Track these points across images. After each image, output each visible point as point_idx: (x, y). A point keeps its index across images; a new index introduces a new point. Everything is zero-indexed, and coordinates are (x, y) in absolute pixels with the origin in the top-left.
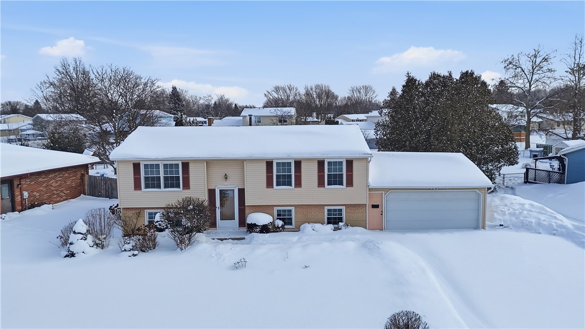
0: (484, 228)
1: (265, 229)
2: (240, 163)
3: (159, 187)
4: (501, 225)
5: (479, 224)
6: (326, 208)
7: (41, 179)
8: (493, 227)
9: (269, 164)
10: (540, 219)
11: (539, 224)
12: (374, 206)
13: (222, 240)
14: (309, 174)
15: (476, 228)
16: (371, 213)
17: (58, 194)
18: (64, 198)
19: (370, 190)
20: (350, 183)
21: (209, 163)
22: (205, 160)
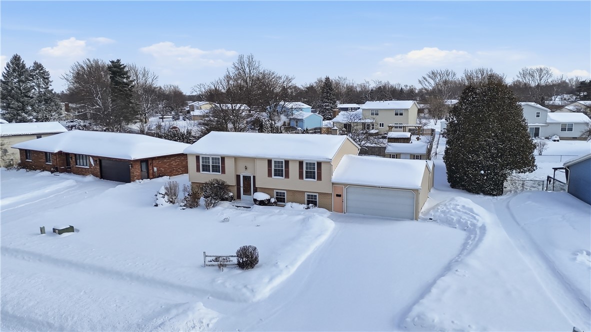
0: (416, 219)
1: (262, 203)
2: (253, 159)
3: (209, 171)
4: (430, 219)
5: (414, 217)
6: (306, 194)
7: (165, 161)
8: (424, 220)
9: (270, 161)
11: (459, 222)
12: (338, 195)
13: (238, 207)
14: (294, 170)
15: (412, 219)
16: (334, 199)
17: (177, 170)
18: (181, 172)
19: (333, 184)
20: (319, 178)
21: (236, 159)
22: (234, 157)
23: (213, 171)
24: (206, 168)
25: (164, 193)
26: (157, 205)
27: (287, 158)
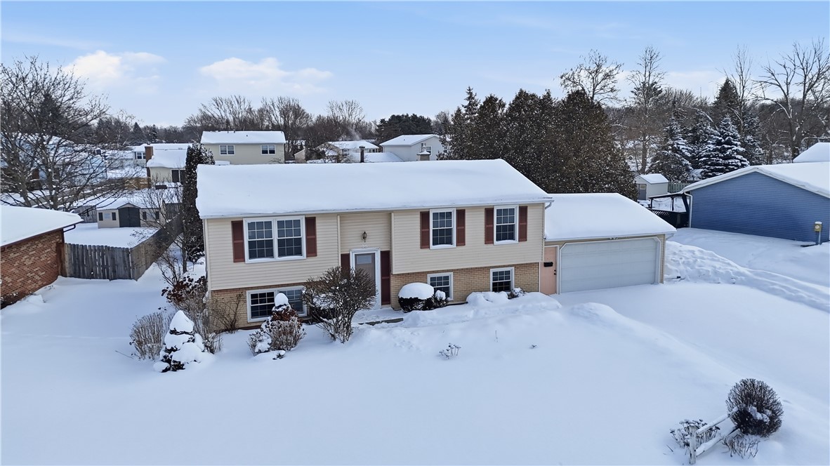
0: (662, 282)
3: (271, 255)
4: (678, 277)
5: (657, 278)
6: (492, 271)
8: (670, 280)
9: (425, 216)
10: (715, 267)
11: (716, 273)
12: (547, 265)
13: (372, 324)
14: (475, 226)
15: (654, 282)
16: (544, 273)
19: (547, 243)
20: (523, 237)
22: (338, 214)
23: (280, 255)
24: (261, 249)
25: (190, 329)
26: (179, 366)
27: (461, 204)
